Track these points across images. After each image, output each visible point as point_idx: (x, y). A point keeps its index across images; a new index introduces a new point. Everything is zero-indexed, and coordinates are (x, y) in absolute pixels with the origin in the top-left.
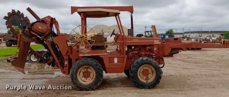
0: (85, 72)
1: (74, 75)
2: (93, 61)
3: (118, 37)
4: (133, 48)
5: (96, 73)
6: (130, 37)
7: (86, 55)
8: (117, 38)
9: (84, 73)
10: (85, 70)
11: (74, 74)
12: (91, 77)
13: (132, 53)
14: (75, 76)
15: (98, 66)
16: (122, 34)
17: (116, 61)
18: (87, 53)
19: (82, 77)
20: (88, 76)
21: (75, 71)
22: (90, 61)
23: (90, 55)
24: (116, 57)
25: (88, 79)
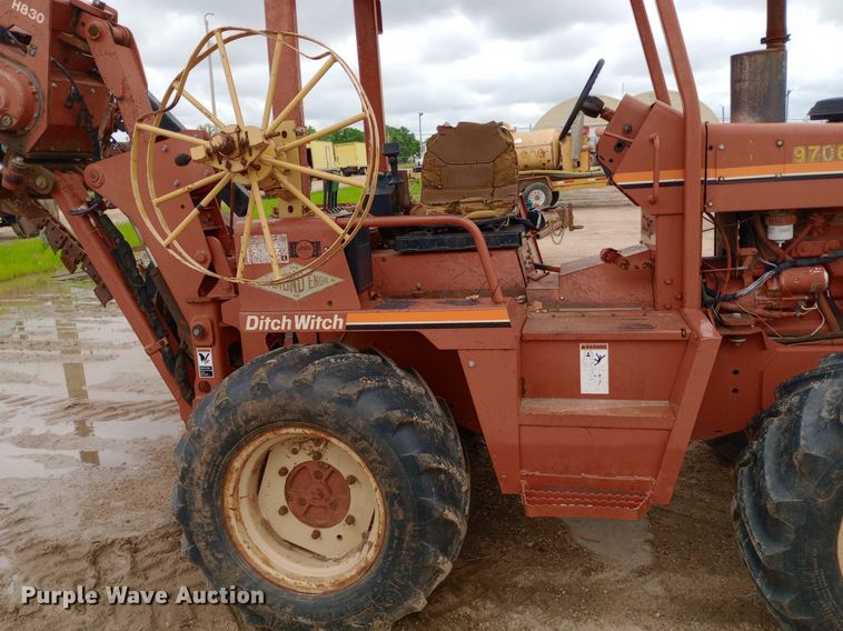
0: (301, 468)
1: (199, 504)
2: (351, 390)
3: (628, 132)
4: (782, 233)
5: (390, 499)
6: (749, 124)
7: (303, 323)
8: (620, 146)
9: (292, 478)
10: (303, 457)
11: (199, 495)
12: (351, 521)
13: (764, 289)
14: (207, 512)
15: (405, 437)
16: (677, 105)
17: (594, 371)
18: (310, 305)
19: (283, 511)
20: (334, 505)
21: (199, 470)
22: (325, 384)
23: (337, 323)
24: (594, 341)
25: (328, 534)
